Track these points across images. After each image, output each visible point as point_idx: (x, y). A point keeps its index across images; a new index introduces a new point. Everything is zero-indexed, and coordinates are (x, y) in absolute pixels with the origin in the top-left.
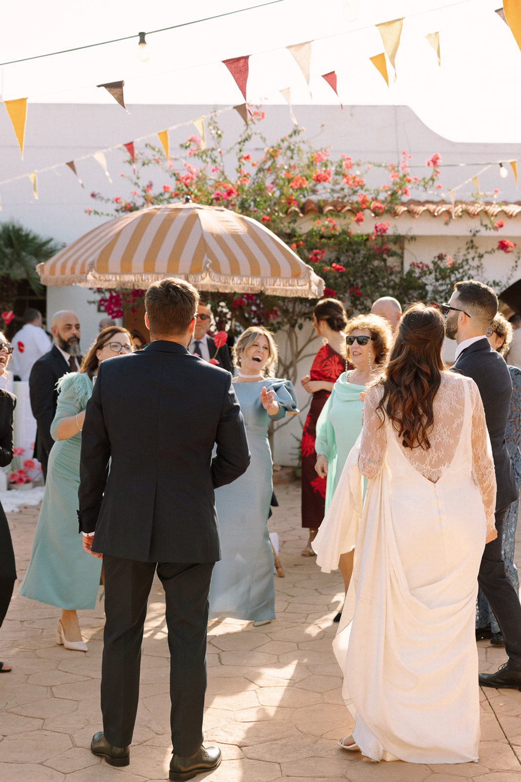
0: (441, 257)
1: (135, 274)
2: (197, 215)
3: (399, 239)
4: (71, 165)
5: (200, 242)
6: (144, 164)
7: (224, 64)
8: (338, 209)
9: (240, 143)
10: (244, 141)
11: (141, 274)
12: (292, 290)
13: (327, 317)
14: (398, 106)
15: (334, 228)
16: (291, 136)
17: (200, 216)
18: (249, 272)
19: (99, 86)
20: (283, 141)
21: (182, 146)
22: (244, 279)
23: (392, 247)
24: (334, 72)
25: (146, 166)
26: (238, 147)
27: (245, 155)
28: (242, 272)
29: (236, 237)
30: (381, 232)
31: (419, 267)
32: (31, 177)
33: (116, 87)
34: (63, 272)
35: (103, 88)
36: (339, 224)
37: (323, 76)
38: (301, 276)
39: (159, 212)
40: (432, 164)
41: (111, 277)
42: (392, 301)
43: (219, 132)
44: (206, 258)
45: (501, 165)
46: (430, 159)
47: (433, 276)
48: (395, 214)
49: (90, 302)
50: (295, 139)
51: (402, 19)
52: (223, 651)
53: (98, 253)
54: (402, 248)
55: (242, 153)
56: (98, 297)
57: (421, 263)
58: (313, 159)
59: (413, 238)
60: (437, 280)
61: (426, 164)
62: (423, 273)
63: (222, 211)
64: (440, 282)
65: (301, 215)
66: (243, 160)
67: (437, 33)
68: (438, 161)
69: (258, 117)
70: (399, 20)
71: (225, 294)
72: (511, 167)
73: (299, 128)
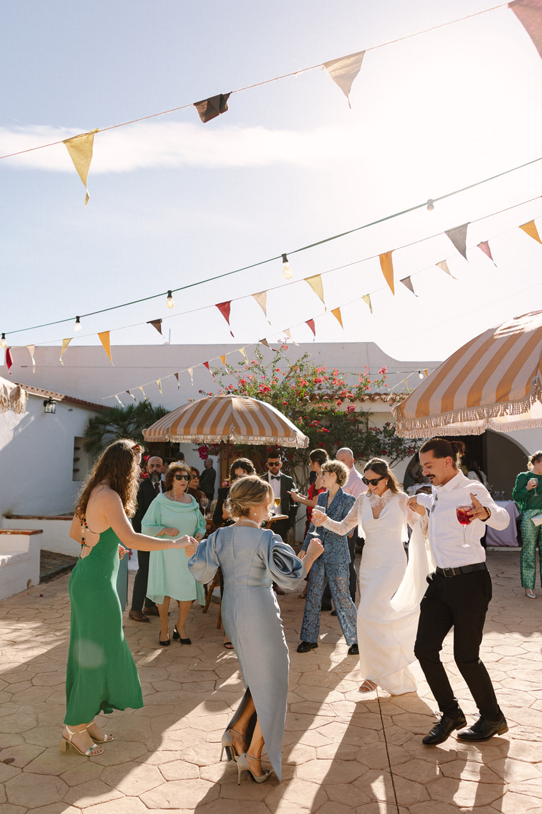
0: (388, 424)
1: (191, 435)
2: (231, 401)
3: (363, 414)
4: (177, 375)
5: (230, 416)
6: (223, 375)
7: (217, 308)
8: (331, 398)
9: (274, 362)
10: (276, 361)
11: (195, 435)
12: (292, 444)
13: (318, 459)
14: (368, 343)
15: (326, 408)
16: (303, 358)
17: (233, 401)
18: (258, 434)
19: (148, 323)
20: (298, 361)
21: (239, 363)
22: (255, 438)
23: (360, 419)
24: (312, 320)
25: (224, 376)
26: (273, 364)
27: (277, 369)
28: (254, 434)
29: (252, 412)
30: (351, 410)
31: (374, 430)
32: (158, 382)
33: (157, 323)
34: (155, 435)
35: (150, 324)
36: (329, 406)
37: (306, 322)
38: (291, 435)
39: (210, 400)
40: (382, 373)
41: (178, 437)
42: (349, 451)
43: (261, 356)
44: (232, 425)
45: (419, 372)
46: (381, 370)
47: (383, 435)
48: (363, 400)
49: (194, 450)
50: (305, 360)
51: (320, 275)
52: (220, 678)
53: (172, 423)
54: (367, 419)
55: (275, 368)
56: (198, 447)
57: (375, 428)
58: (315, 371)
59: (372, 414)
60: (386, 437)
61: (379, 373)
62: (377, 433)
63: (248, 398)
64: (388, 438)
65: (310, 401)
66: (275, 371)
67: (368, 295)
68: (385, 371)
69: (284, 348)
70: (318, 275)
71: (256, 445)
72: (425, 373)
73: (308, 354)
